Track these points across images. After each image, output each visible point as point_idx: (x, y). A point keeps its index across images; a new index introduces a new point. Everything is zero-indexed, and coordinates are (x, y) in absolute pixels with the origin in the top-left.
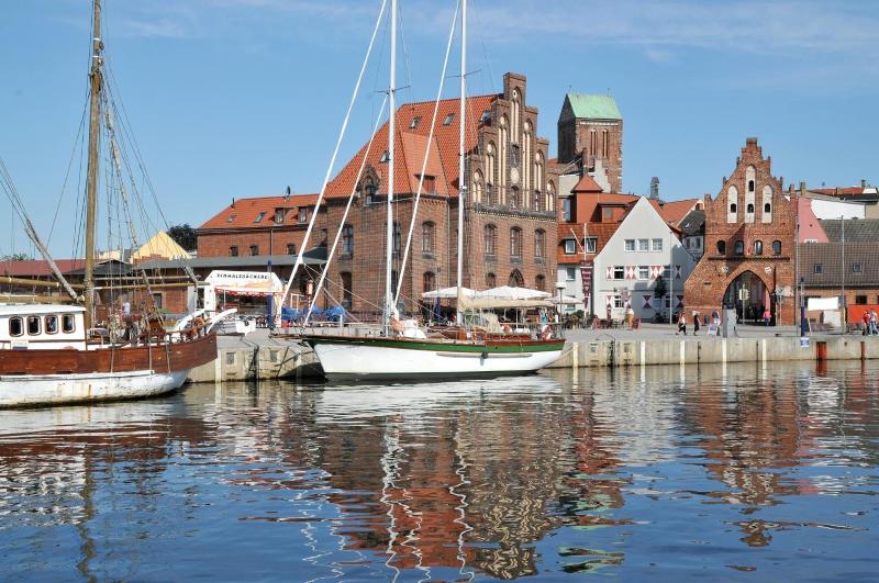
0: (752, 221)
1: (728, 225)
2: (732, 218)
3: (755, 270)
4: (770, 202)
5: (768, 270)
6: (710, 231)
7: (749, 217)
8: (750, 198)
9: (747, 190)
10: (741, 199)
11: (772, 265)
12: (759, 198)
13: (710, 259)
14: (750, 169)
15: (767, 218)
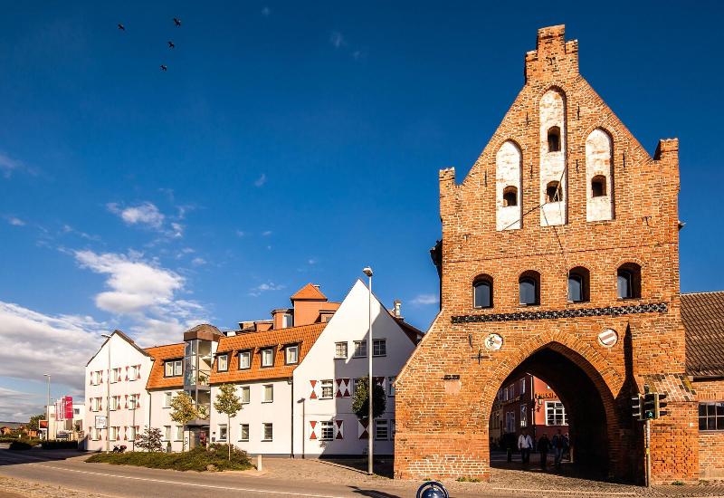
0: (559, 220)
1: (499, 236)
2: (508, 217)
3: (570, 342)
4: (606, 171)
5: (608, 338)
6: (452, 254)
7: (553, 213)
8: (552, 166)
9: (545, 147)
10: (529, 169)
11: (619, 324)
12: (575, 165)
13: (455, 320)
14: (551, 98)
15: (598, 209)
